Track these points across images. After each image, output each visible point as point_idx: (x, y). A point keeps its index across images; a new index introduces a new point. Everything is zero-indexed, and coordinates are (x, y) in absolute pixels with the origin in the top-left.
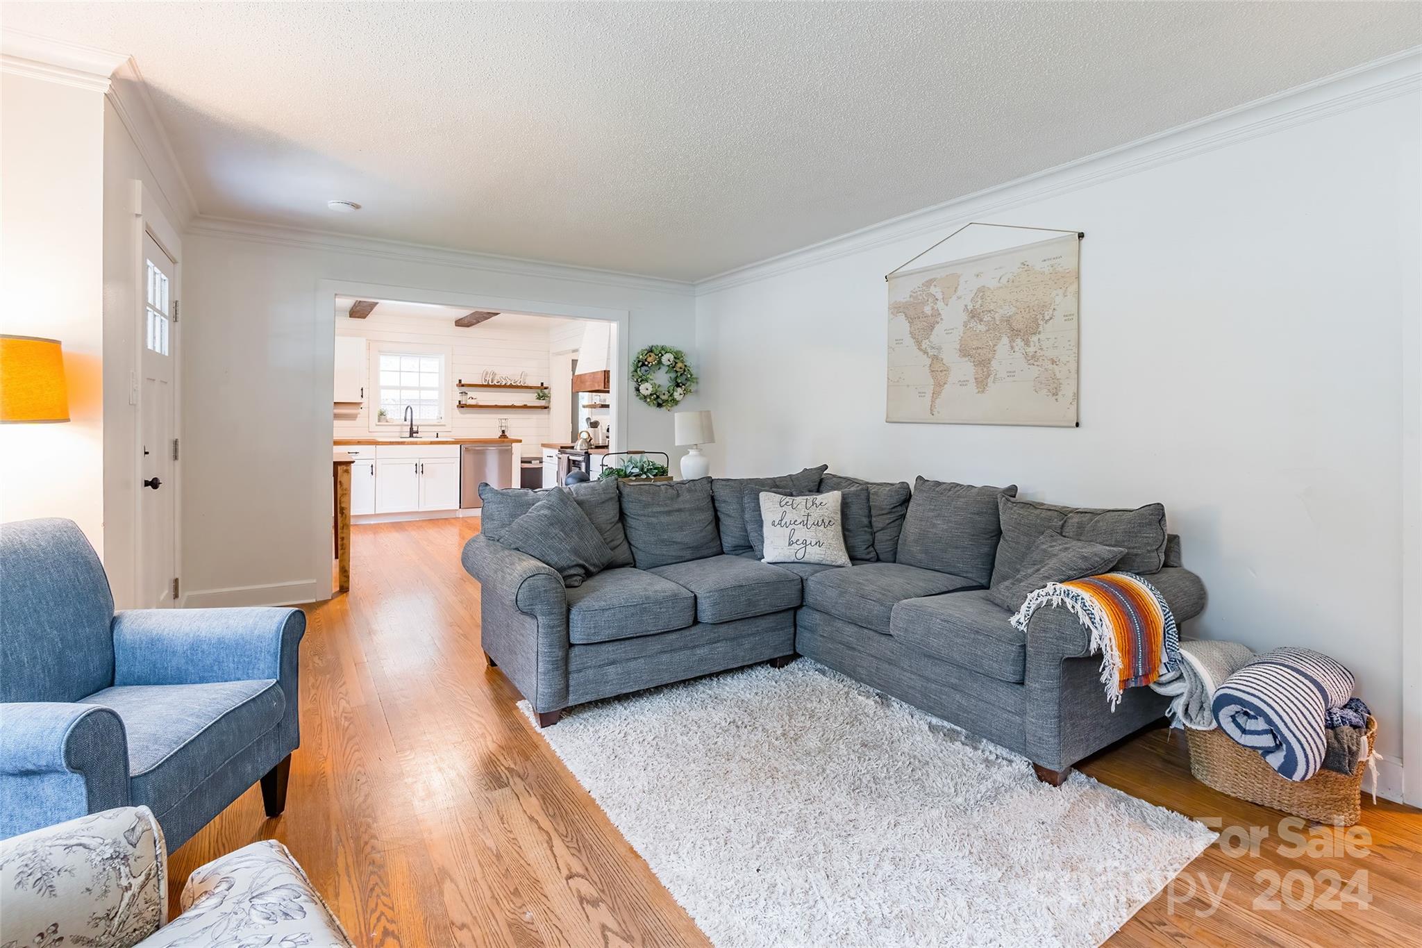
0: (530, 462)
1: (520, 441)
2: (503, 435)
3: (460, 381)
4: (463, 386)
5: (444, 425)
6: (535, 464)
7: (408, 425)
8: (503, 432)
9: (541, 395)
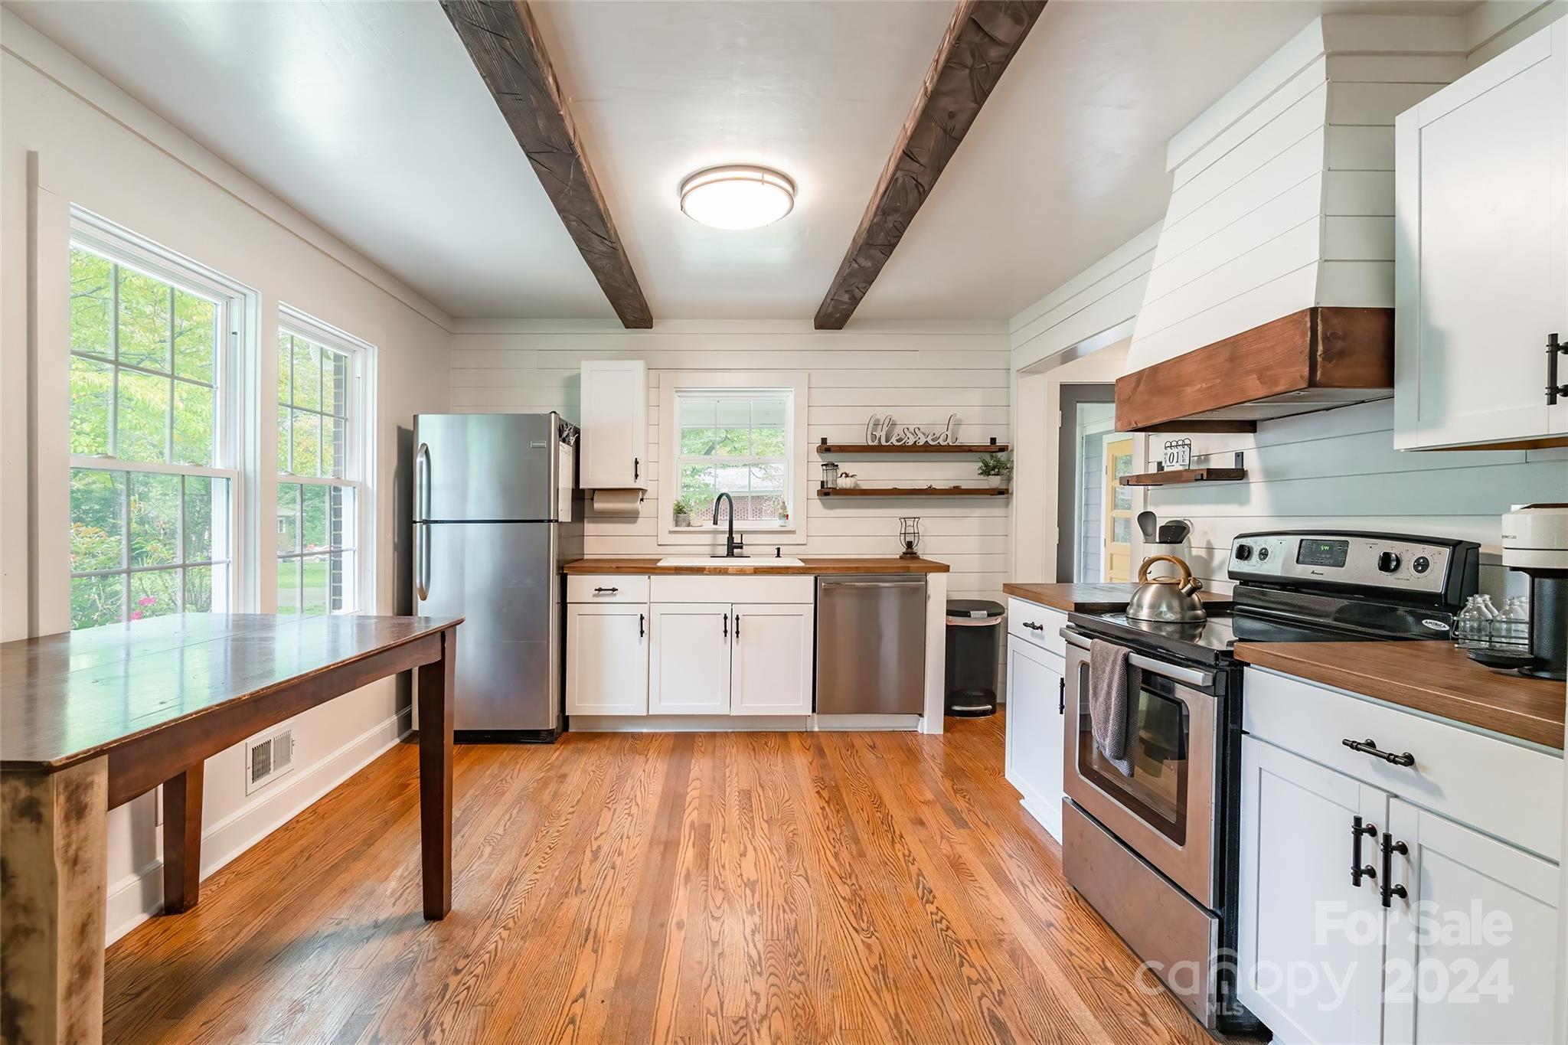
0: (966, 614)
1: (945, 569)
2: (910, 553)
3: (824, 441)
4: (828, 450)
5: (793, 532)
6: (978, 619)
7: (723, 532)
8: (910, 545)
9: (992, 463)
